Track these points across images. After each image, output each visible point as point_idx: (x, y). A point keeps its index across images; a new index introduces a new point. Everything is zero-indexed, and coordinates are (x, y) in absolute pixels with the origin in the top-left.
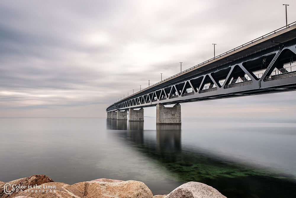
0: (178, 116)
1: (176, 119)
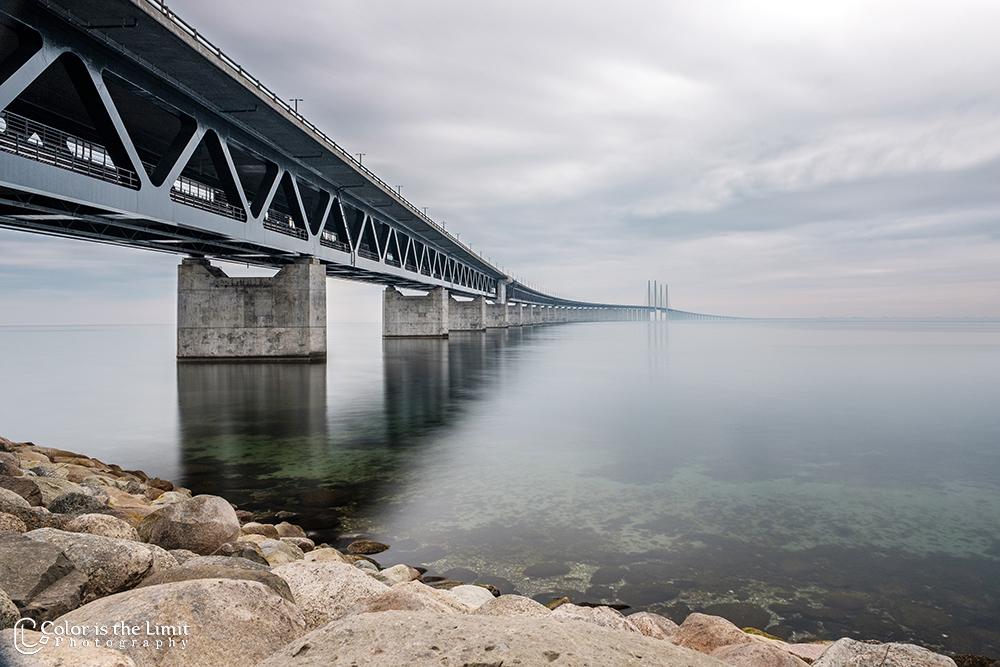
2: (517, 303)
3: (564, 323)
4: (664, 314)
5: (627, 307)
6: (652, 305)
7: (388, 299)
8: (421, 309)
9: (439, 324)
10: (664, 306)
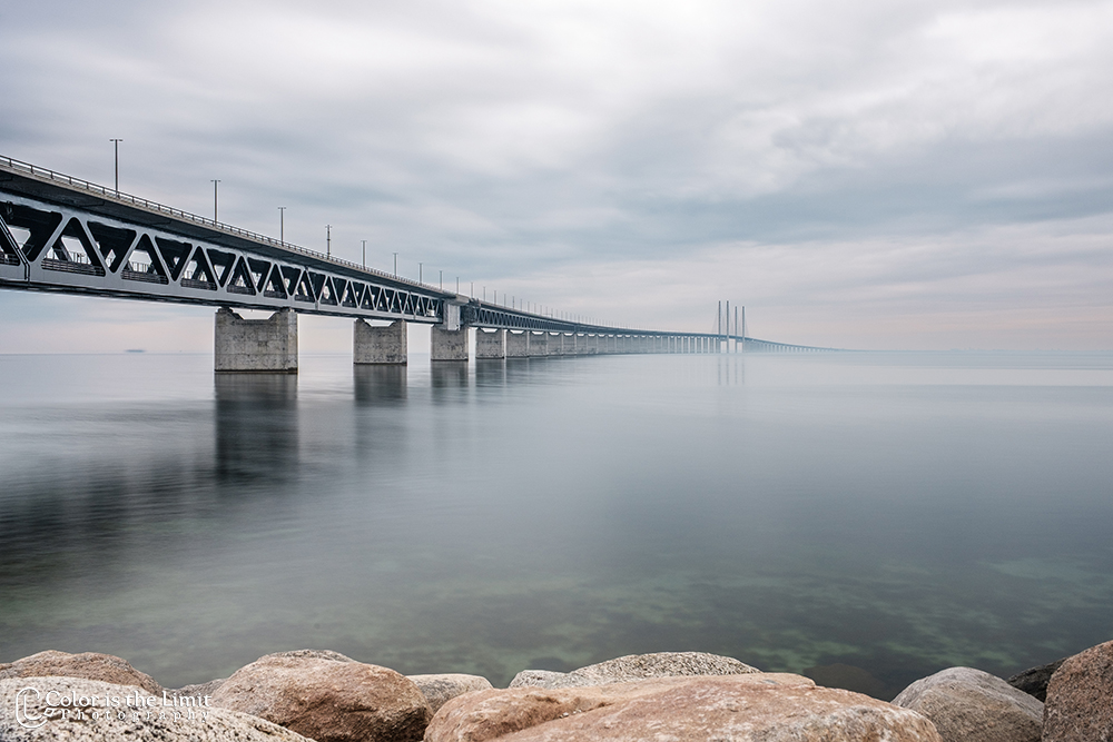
0: (278, 348)
1: (272, 357)
2: (499, 329)
3: (592, 354)
4: (740, 344)
5: (688, 335)
6: (723, 333)
7: (219, 323)
8: (262, 336)
9: (283, 355)
10: (739, 335)
